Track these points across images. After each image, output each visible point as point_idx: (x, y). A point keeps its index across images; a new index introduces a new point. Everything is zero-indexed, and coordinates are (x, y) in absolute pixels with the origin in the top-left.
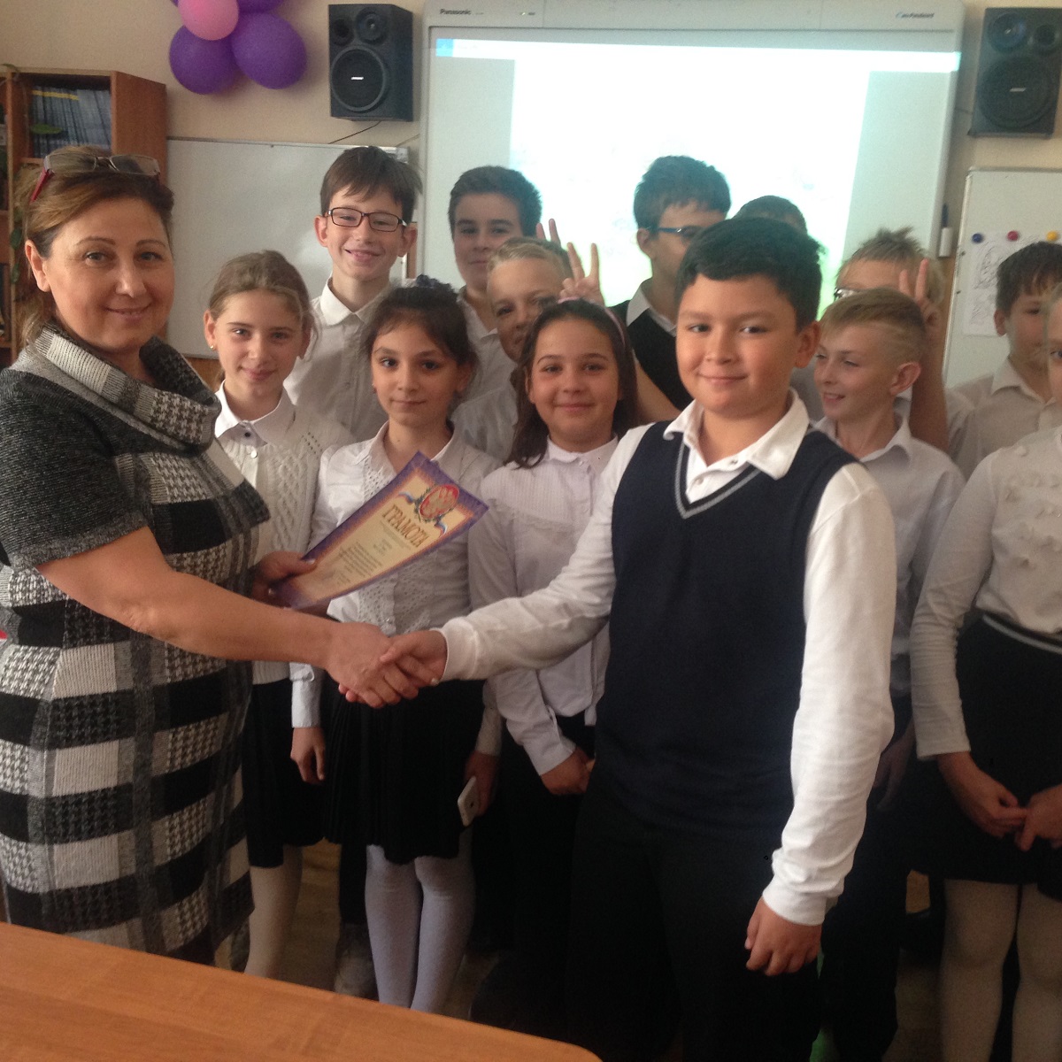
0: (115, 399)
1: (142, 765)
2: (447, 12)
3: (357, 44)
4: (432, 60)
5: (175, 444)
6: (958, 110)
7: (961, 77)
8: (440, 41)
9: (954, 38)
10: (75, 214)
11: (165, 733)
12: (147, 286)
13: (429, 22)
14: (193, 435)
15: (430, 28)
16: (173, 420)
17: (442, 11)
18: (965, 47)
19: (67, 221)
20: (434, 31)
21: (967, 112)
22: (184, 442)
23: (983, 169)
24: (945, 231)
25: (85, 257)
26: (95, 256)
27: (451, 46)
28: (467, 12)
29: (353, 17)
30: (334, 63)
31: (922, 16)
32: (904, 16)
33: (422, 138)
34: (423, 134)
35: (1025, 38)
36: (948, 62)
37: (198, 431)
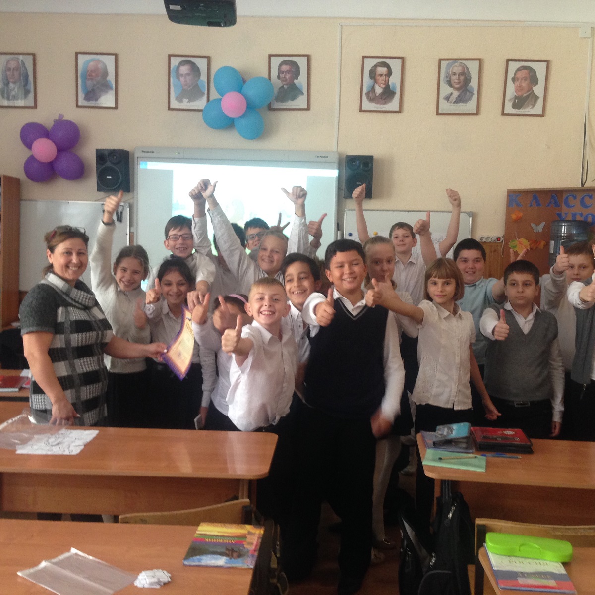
0: (65, 291)
1: (78, 397)
2: (144, 152)
3: (108, 164)
4: (138, 170)
5: (80, 306)
6: (339, 189)
7: (339, 178)
8: (141, 162)
9: (336, 165)
10: (62, 241)
11: (83, 387)
12: (80, 260)
13: (136, 155)
14: (87, 303)
15: (138, 158)
16: (81, 298)
17: (143, 151)
18: (340, 168)
19: (60, 243)
20: (139, 159)
21: (342, 190)
22: (84, 306)
23: (349, 210)
24: (339, 232)
25: (64, 253)
26: (67, 253)
27: (146, 164)
28: (153, 152)
29: (107, 154)
30: (98, 172)
31: (324, 157)
32: (318, 157)
33: (135, 199)
34: (136, 196)
35: (360, 166)
36: (334, 173)
37: (88, 302)
